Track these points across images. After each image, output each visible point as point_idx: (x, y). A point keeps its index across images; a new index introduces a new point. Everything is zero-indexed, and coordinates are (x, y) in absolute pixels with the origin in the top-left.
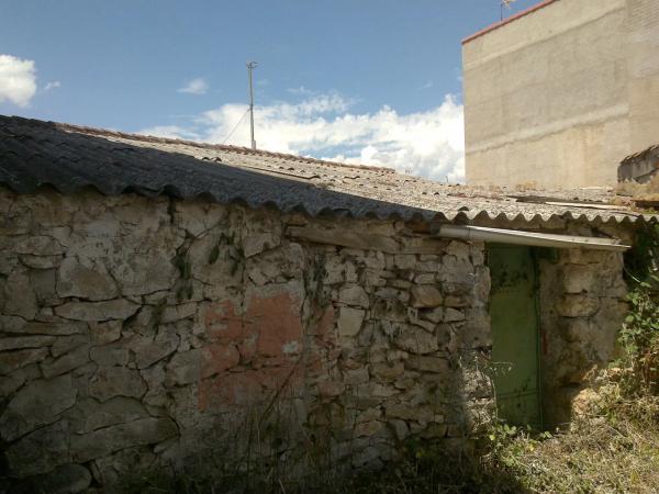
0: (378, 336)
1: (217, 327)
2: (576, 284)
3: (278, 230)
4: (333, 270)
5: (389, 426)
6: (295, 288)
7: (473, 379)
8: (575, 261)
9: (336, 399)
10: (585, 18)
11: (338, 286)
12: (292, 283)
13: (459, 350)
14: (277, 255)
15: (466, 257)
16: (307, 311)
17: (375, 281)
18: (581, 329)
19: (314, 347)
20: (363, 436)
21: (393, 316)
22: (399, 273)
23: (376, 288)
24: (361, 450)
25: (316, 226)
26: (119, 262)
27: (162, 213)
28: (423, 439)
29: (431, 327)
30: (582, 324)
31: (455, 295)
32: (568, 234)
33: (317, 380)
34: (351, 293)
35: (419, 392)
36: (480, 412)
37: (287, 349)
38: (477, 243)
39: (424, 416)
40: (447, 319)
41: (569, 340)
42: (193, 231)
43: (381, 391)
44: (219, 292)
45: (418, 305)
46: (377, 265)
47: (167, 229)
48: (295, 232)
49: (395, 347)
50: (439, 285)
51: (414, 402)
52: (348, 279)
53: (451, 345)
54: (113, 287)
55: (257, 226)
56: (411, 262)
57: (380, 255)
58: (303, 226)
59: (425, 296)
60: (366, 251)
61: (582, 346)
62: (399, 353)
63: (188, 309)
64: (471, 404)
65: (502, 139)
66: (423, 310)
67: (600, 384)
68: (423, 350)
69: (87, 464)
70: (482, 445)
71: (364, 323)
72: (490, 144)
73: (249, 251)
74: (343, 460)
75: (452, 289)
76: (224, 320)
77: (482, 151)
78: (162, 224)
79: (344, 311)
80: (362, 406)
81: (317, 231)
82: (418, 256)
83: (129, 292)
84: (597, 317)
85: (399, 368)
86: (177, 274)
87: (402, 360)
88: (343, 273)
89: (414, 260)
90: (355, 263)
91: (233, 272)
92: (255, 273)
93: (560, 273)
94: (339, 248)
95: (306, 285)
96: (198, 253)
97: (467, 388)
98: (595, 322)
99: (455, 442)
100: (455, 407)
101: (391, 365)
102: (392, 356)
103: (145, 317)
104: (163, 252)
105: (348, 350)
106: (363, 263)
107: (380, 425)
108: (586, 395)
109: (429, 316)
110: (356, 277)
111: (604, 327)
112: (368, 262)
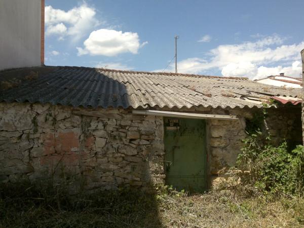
0: (110, 148)
1: (47, 141)
2: (215, 134)
3: (70, 112)
4: (93, 125)
5: (115, 179)
6: (77, 131)
7: (154, 166)
8: (215, 124)
9: (94, 168)
11: (94, 130)
12: (76, 129)
14: (69, 119)
15: (153, 121)
16: (82, 138)
17: (111, 129)
18: (218, 152)
19: (85, 151)
20: (104, 181)
21: (118, 141)
22: (122, 127)
23: (112, 132)
24: (104, 186)
25: (84, 110)
26: (16, 121)
27: (28, 107)
28: (131, 186)
30: (219, 150)
31: (146, 135)
33: (86, 161)
34: (101, 133)
35: (129, 168)
36: (157, 180)
37: (73, 149)
38: (159, 117)
39: (130, 177)
40: (141, 144)
41: (213, 156)
42: (39, 112)
43: (112, 167)
44: (48, 131)
45: (129, 138)
46: (112, 124)
47: (30, 111)
48: (76, 112)
49: (118, 152)
50: (139, 131)
51: (126, 172)
52: (99, 128)
53: (143, 153)
54: (14, 128)
55: (62, 110)
57: (114, 120)
58: (79, 110)
59: (130, 135)
60: (109, 119)
61: (219, 159)
62: (119, 155)
63: (37, 135)
64: (153, 175)
66: (131, 140)
67: (228, 176)
68: (130, 154)
69: (8, 176)
71: (106, 143)
73: (59, 118)
74: (95, 188)
75: (144, 133)
76: (50, 139)
78: (28, 110)
79: (98, 139)
80: (104, 171)
81: (84, 112)
82: (132, 121)
83: (18, 129)
84: (228, 148)
85: (120, 159)
86: (33, 125)
87: (121, 156)
88: (97, 126)
89: (130, 122)
90: (103, 123)
91: (53, 124)
92: (61, 125)
94: (98, 118)
95: (82, 129)
96: (41, 119)
97: (151, 169)
98: (226, 150)
100: (144, 175)
101: (116, 158)
102: (117, 155)
103: (24, 136)
104: (29, 118)
105: (99, 152)
106: (107, 123)
107: (112, 178)
108: (219, 180)
109: (133, 142)
110: (103, 127)
111: (231, 152)
112: (109, 122)
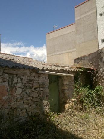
0: (25, 94)
2: (65, 83)
3: (2, 71)
4: (15, 80)
5: (27, 113)
6: (6, 84)
7: (45, 102)
8: (65, 78)
9: (15, 108)
10: (69, 32)
11: (16, 83)
12: (5, 83)
13: (43, 96)
14: (2, 77)
15: (44, 77)
16: (9, 89)
17: (25, 82)
18: (66, 92)
19: (11, 97)
20: (22, 116)
21: (29, 90)
22: (30, 80)
23: (25, 84)
24: (21, 119)
25: (11, 70)
28: (35, 116)
29: (37, 92)
30: (66, 90)
31: (42, 85)
32: (64, 73)
33: (11, 104)
34: (19, 85)
35: (34, 106)
36: (47, 109)
37: (4, 98)
39: (35, 111)
40: (40, 90)
41: (64, 94)
43: (26, 106)
45: (34, 87)
46: (25, 79)
48: (6, 71)
49: (29, 96)
50: (39, 83)
51: (33, 108)
52: (19, 82)
53: (41, 96)
56: (33, 78)
57: (26, 76)
58: (8, 70)
59: (36, 85)
60: (23, 76)
61: (67, 95)
62: (30, 98)
64: (45, 108)
65: (54, 54)
66: (35, 88)
67: (70, 102)
68: (35, 97)
70: (47, 116)
71: (22, 91)
72: (51, 55)
74: (17, 122)
75: (41, 84)
77: (50, 56)
79: (18, 89)
80: (21, 109)
81: (11, 71)
82: (34, 77)
84: (69, 89)
85: (30, 101)
88: (18, 80)
89: (34, 78)
90: (21, 78)
93: (62, 81)
94: (17, 75)
95: (9, 83)
97: (44, 104)
98: (69, 90)
99: (41, 116)
100: (42, 109)
101: (28, 100)
102: (28, 98)
105: (18, 98)
106: (22, 78)
107: (25, 113)
108: (67, 105)
109: (36, 89)
110: (21, 81)
111: (71, 91)
112: (23, 78)
